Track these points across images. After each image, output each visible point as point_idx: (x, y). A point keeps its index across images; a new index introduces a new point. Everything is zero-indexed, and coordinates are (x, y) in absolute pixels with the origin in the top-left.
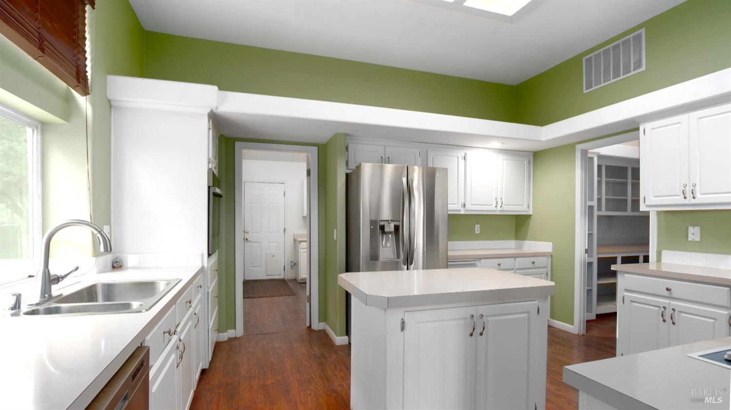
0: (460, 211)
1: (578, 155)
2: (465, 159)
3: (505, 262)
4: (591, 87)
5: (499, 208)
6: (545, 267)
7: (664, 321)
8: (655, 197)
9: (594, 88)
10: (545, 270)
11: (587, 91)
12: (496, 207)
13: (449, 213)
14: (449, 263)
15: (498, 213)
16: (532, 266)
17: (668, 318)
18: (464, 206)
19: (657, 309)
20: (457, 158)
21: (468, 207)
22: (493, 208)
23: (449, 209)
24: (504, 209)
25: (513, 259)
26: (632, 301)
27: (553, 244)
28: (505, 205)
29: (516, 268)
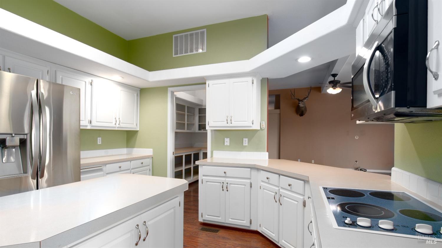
0: (87, 126)
1: (169, 95)
2: (91, 85)
3: (124, 165)
4: (177, 54)
5: (117, 125)
6: (149, 165)
7: (223, 190)
8: (214, 122)
9: (179, 55)
10: (149, 167)
11: (175, 56)
12: (115, 124)
13: (81, 128)
14: (81, 171)
15: (116, 129)
16: (141, 165)
17: (225, 188)
18: (91, 123)
19: (219, 184)
20: (84, 83)
21: (94, 123)
22: (113, 125)
23: (81, 124)
24: (121, 126)
25: (129, 162)
26: (207, 182)
27: (153, 150)
28: (121, 123)
29: (131, 168)
